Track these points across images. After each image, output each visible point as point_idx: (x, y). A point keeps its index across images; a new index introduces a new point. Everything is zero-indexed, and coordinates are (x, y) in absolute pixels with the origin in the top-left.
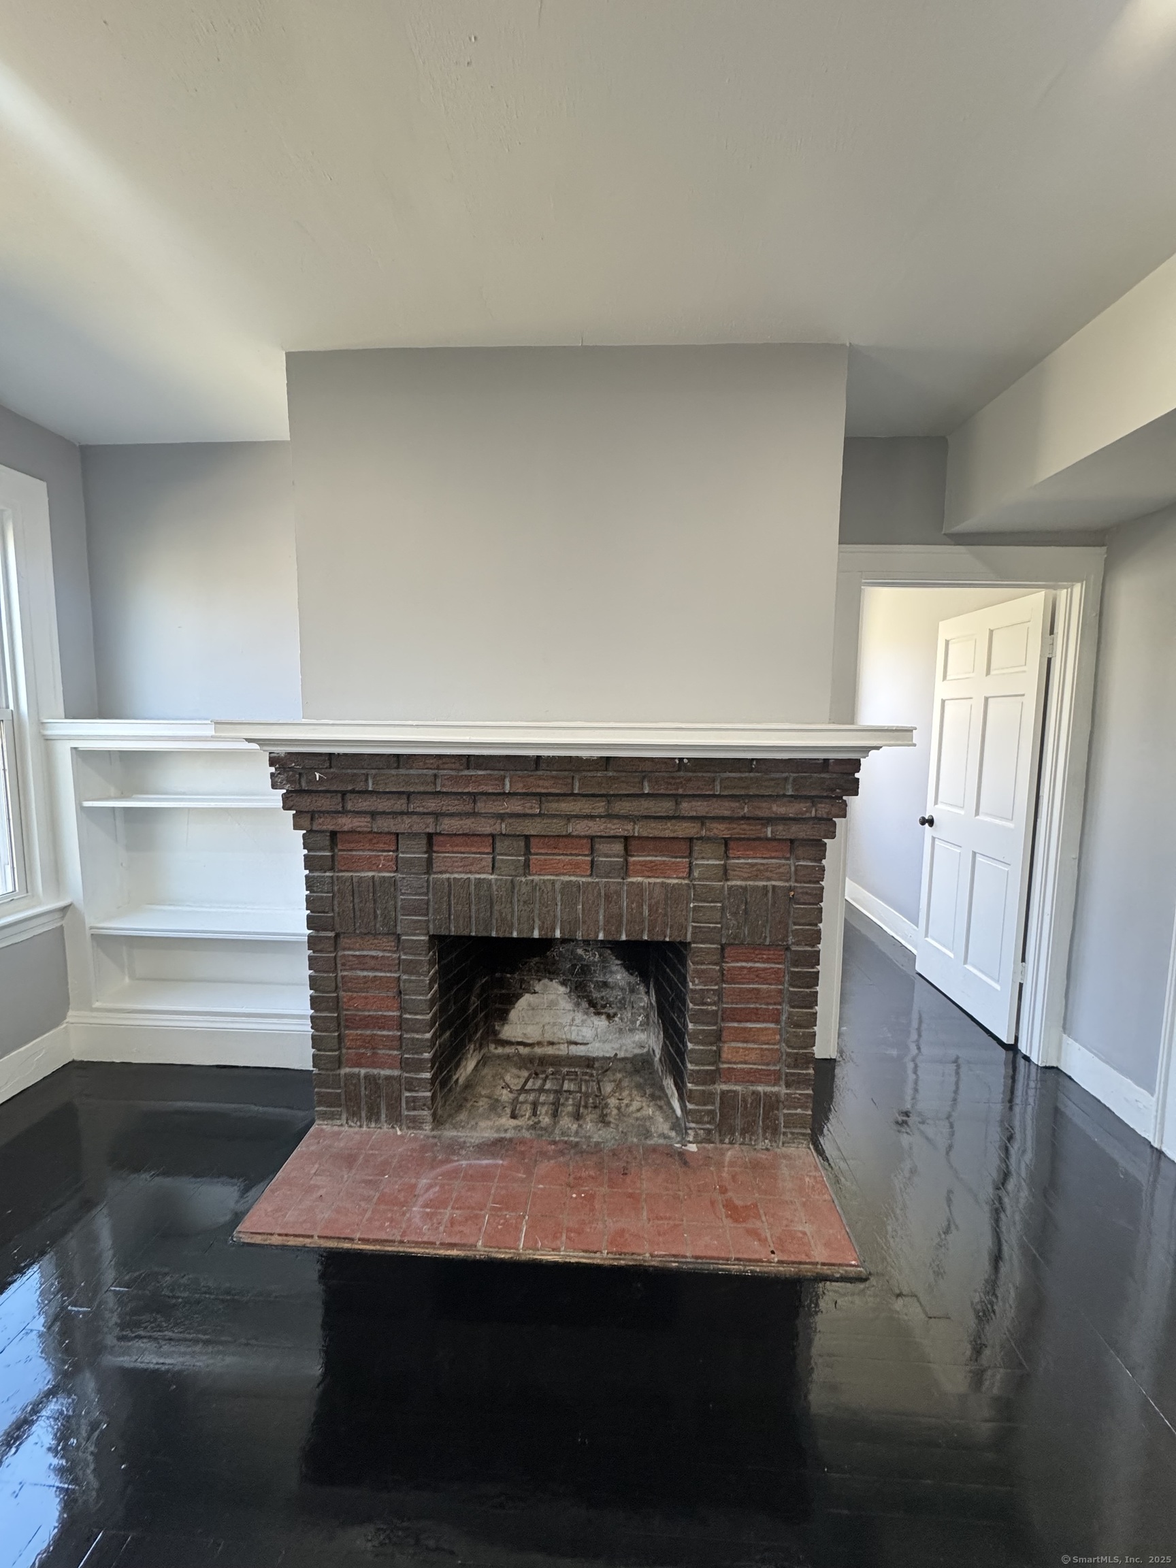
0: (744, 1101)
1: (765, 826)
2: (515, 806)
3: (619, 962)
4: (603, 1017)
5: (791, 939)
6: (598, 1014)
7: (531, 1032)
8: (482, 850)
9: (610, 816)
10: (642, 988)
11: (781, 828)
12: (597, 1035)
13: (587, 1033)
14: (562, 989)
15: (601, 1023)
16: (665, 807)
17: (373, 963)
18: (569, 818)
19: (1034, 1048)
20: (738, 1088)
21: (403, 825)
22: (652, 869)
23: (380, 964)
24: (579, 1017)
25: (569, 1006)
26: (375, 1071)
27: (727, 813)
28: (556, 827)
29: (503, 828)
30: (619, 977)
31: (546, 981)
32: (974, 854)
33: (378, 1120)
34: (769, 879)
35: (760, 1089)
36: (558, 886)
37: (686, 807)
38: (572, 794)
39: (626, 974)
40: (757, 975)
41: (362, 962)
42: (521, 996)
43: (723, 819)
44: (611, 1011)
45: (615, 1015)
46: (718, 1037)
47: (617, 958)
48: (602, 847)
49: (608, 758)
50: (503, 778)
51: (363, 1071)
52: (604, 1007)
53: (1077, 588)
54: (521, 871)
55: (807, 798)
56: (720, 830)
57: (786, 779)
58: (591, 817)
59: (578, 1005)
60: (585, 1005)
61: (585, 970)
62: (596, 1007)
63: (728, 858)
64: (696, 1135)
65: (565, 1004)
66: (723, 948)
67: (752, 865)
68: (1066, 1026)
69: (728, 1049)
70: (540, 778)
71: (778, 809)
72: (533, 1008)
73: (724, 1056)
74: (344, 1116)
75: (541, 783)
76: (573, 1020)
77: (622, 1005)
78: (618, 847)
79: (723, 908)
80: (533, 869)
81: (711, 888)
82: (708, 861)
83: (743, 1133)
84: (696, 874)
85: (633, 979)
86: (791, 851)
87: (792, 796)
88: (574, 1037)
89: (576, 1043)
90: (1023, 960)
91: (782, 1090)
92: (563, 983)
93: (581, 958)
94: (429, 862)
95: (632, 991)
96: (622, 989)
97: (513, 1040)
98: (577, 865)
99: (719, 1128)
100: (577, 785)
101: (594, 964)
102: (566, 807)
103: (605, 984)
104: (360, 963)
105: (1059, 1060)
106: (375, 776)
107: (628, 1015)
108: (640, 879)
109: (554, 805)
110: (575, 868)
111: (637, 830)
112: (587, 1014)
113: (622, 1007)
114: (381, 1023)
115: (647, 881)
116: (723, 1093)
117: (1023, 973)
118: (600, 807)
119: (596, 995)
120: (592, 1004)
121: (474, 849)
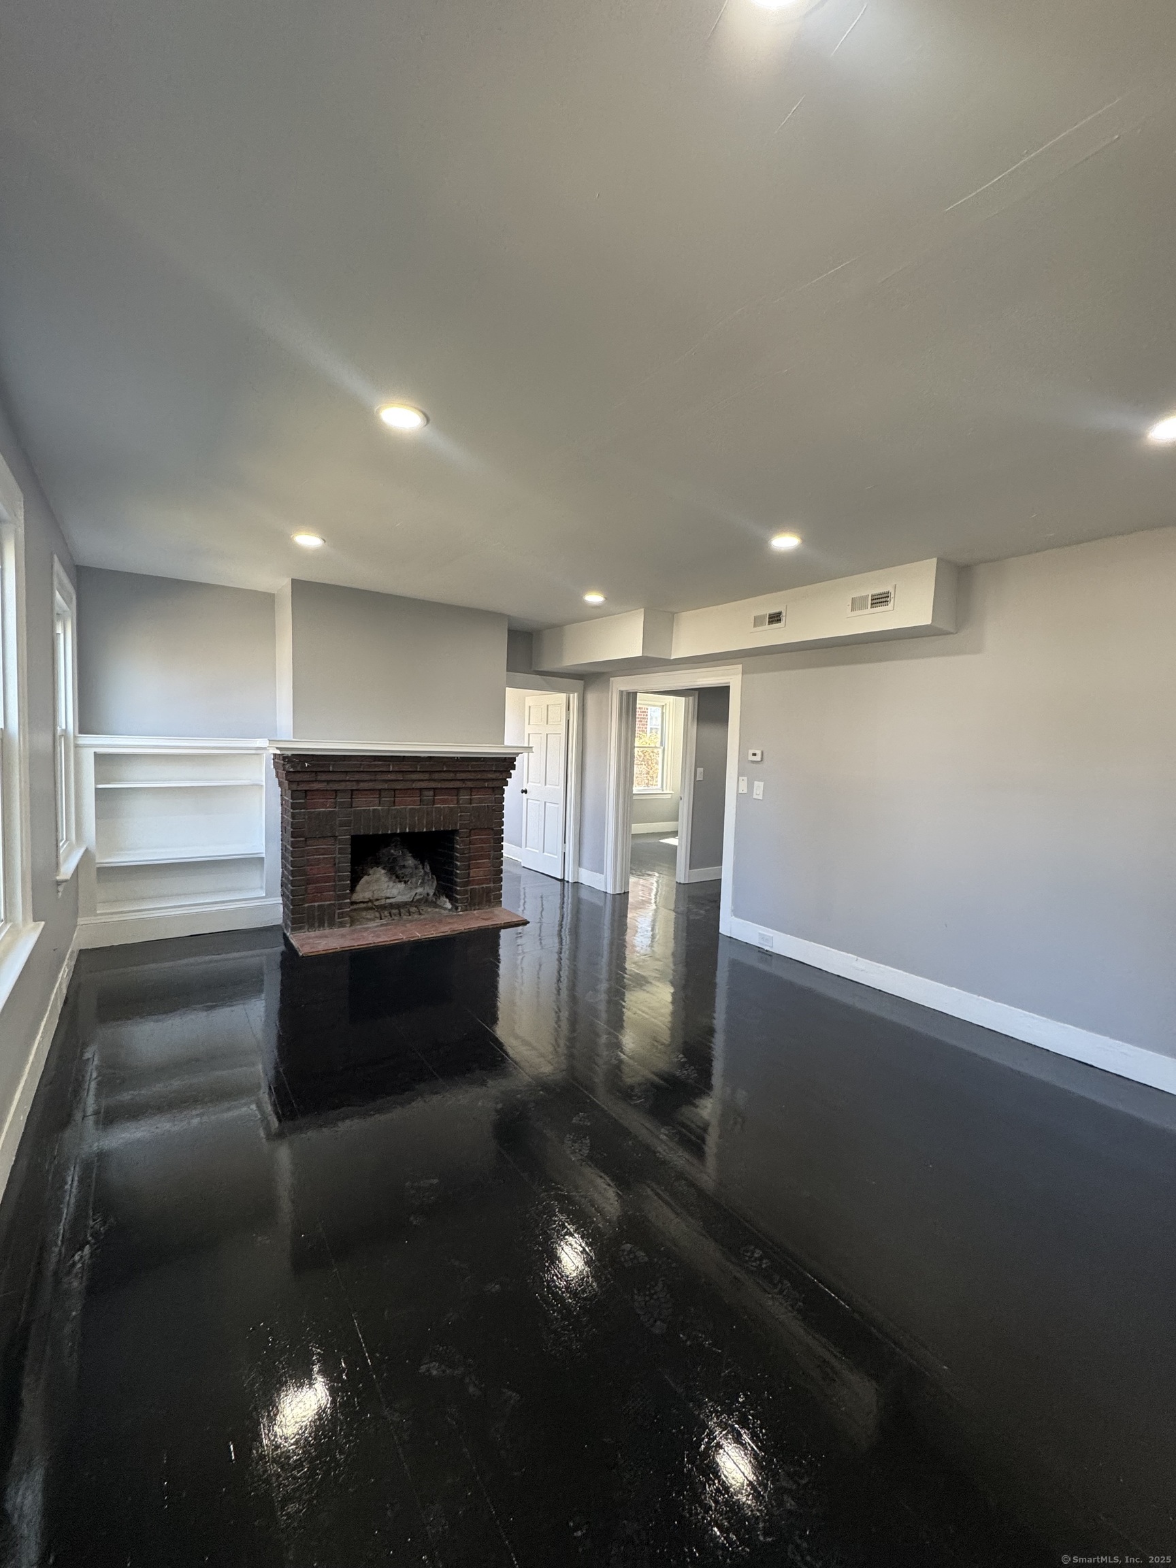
0: (479, 891)
1: (485, 782)
2: (390, 777)
3: (410, 855)
4: (403, 883)
5: (494, 826)
6: (400, 881)
7: (367, 895)
8: (375, 796)
9: (429, 780)
10: (421, 866)
11: (491, 783)
12: (399, 892)
13: (395, 891)
14: (383, 871)
15: (401, 886)
16: (451, 776)
17: (323, 851)
18: (413, 781)
19: (570, 878)
20: (477, 887)
21: (342, 786)
22: (443, 802)
23: (325, 852)
24: (391, 884)
25: (387, 879)
26: (323, 903)
27: (472, 778)
28: (408, 785)
29: (386, 786)
30: (410, 862)
31: (375, 868)
32: (545, 802)
33: (323, 926)
34: (485, 803)
35: (484, 886)
36: (407, 810)
37: (460, 776)
38: (416, 771)
39: (413, 860)
40: (482, 841)
41: (317, 852)
42: (362, 877)
43: (471, 780)
44: (407, 879)
45: (408, 881)
46: (469, 867)
47: (410, 853)
48: (426, 793)
49: (431, 757)
50: (389, 765)
51: (316, 904)
52: (403, 877)
53: (576, 694)
54: (392, 804)
55: (499, 771)
56: (469, 784)
57: (493, 765)
58: (422, 780)
59: (390, 878)
60: (394, 878)
61: (395, 859)
62: (400, 878)
63: (471, 795)
64: (462, 908)
65: (384, 879)
66: (471, 830)
67: (479, 798)
68: (580, 865)
69: (472, 873)
70: (405, 765)
71: (490, 776)
72: (368, 882)
73: (471, 875)
74: (306, 928)
75: (405, 767)
76: (388, 886)
77: (412, 876)
78: (431, 793)
79: (471, 815)
80: (396, 804)
81: (466, 808)
82: (464, 797)
83: (478, 905)
84: (461, 802)
85: (416, 862)
86: (493, 791)
87: (495, 771)
88: (388, 895)
89: (389, 898)
90: (565, 843)
91: (492, 885)
92: (384, 869)
93: (392, 855)
94: (352, 802)
95: (416, 868)
96: (412, 868)
97: (358, 901)
98: (414, 801)
99: (470, 905)
100: (419, 767)
101: (399, 856)
102: (414, 777)
103: (404, 867)
104: (316, 852)
105: (578, 878)
106: (333, 765)
107: (414, 880)
108: (439, 806)
109: (408, 776)
110: (414, 803)
111: (439, 785)
112: (394, 882)
113: (411, 877)
114: (327, 879)
115: (442, 806)
116: (471, 889)
117: (565, 848)
118: (427, 776)
119: (399, 872)
120: (397, 877)
121: (371, 796)
